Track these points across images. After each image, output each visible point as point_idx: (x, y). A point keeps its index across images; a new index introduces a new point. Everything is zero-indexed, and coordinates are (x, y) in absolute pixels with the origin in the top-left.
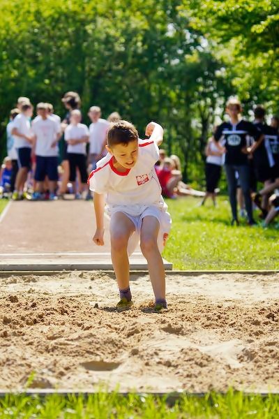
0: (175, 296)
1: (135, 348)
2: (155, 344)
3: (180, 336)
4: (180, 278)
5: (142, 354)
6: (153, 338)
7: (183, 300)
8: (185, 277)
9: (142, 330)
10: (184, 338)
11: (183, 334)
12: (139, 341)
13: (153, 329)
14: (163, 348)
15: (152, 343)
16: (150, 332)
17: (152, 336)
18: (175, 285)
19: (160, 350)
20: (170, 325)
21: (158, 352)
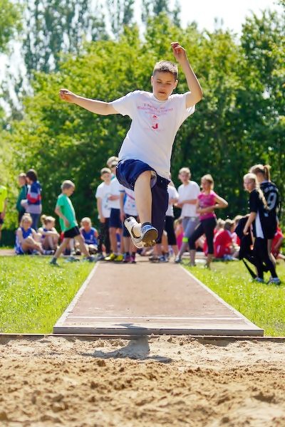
0: (266, 363)
1: (225, 416)
2: (247, 412)
3: (272, 405)
4: (271, 345)
5: (233, 422)
6: (245, 406)
7: (273, 367)
8: (276, 344)
9: (233, 397)
10: (276, 406)
11: (275, 402)
12: (230, 408)
13: (244, 397)
14: (254, 417)
15: (242, 411)
16: (240, 400)
17: (243, 404)
18: (266, 351)
19: (251, 419)
20: (261, 393)
21: (249, 420)
